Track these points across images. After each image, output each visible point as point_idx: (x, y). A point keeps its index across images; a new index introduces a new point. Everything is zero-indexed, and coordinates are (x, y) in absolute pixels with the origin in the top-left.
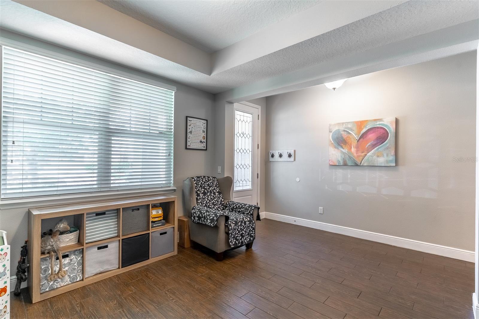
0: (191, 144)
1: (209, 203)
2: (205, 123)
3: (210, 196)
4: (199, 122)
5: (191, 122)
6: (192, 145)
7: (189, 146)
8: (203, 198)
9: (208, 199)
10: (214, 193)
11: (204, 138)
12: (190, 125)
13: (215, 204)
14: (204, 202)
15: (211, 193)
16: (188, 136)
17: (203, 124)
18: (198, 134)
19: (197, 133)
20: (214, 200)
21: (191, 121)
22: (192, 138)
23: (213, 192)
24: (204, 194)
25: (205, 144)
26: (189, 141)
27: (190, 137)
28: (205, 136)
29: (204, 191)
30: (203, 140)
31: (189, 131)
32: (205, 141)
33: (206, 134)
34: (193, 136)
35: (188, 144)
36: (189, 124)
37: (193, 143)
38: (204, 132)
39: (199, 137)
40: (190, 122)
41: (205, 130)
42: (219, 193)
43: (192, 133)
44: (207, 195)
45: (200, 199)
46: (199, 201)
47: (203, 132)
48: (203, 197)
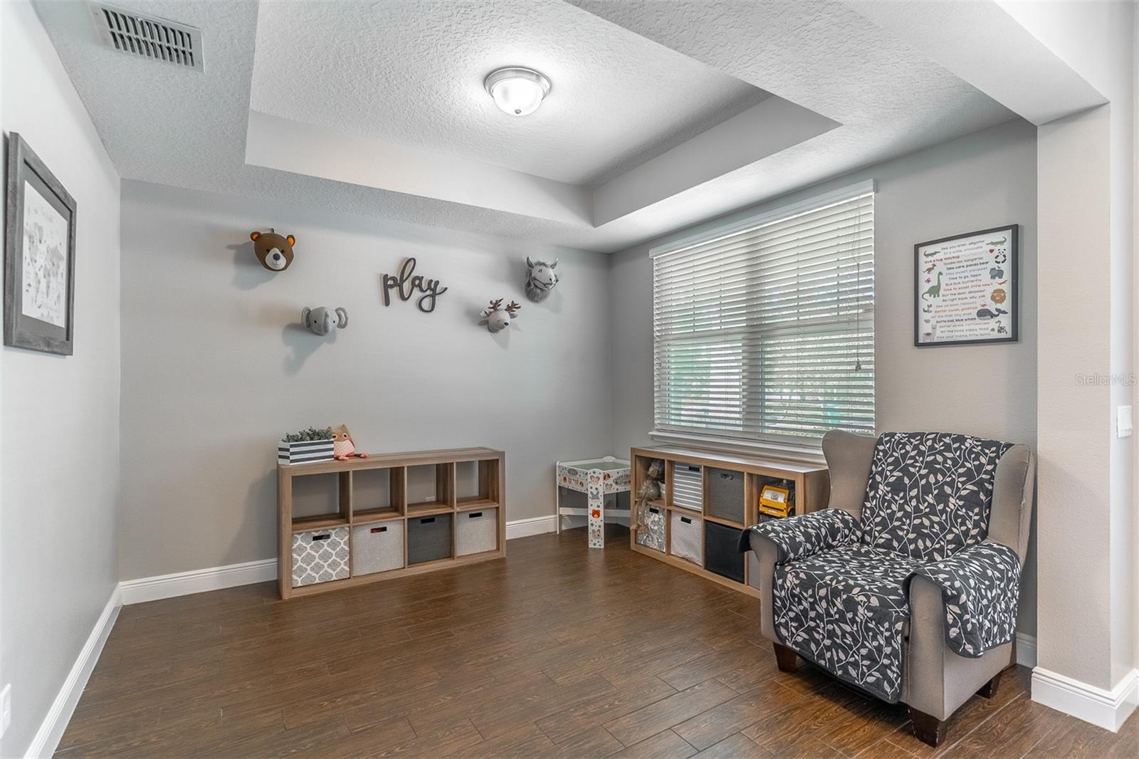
0: (934, 328)
1: (899, 519)
2: (1001, 243)
3: (918, 502)
4: (972, 246)
5: (936, 257)
6: (938, 330)
7: (928, 334)
8: (884, 499)
9: (901, 508)
10: (942, 498)
11: (997, 296)
12: (929, 270)
13: (925, 531)
14: (881, 513)
15: (927, 489)
16: (923, 304)
17: (992, 247)
18: (967, 290)
19: (965, 285)
20: (930, 520)
21: (936, 253)
22: (940, 309)
23: (936, 492)
24: (897, 487)
25: (1006, 321)
26: (927, 321)
27: (930, 306)
28: (1007, 288)
29: (900, 479)
30: (992, 307)
31: (924, 287)
32: (1006, 305)
33: (1009, 284)
34: (943, 301)
35: (924, 328)
36: (923, 266)
37: (943, 324)
38: (997, 274)
39: (973, 300)
40: (930, 258)
41: (1006, 268)
42: (971, 501)
43: (942, 292)
44: (905, 495)
45: (874, 497)
46: (868, 505)
47: (993, 277)
48: (885, 495)
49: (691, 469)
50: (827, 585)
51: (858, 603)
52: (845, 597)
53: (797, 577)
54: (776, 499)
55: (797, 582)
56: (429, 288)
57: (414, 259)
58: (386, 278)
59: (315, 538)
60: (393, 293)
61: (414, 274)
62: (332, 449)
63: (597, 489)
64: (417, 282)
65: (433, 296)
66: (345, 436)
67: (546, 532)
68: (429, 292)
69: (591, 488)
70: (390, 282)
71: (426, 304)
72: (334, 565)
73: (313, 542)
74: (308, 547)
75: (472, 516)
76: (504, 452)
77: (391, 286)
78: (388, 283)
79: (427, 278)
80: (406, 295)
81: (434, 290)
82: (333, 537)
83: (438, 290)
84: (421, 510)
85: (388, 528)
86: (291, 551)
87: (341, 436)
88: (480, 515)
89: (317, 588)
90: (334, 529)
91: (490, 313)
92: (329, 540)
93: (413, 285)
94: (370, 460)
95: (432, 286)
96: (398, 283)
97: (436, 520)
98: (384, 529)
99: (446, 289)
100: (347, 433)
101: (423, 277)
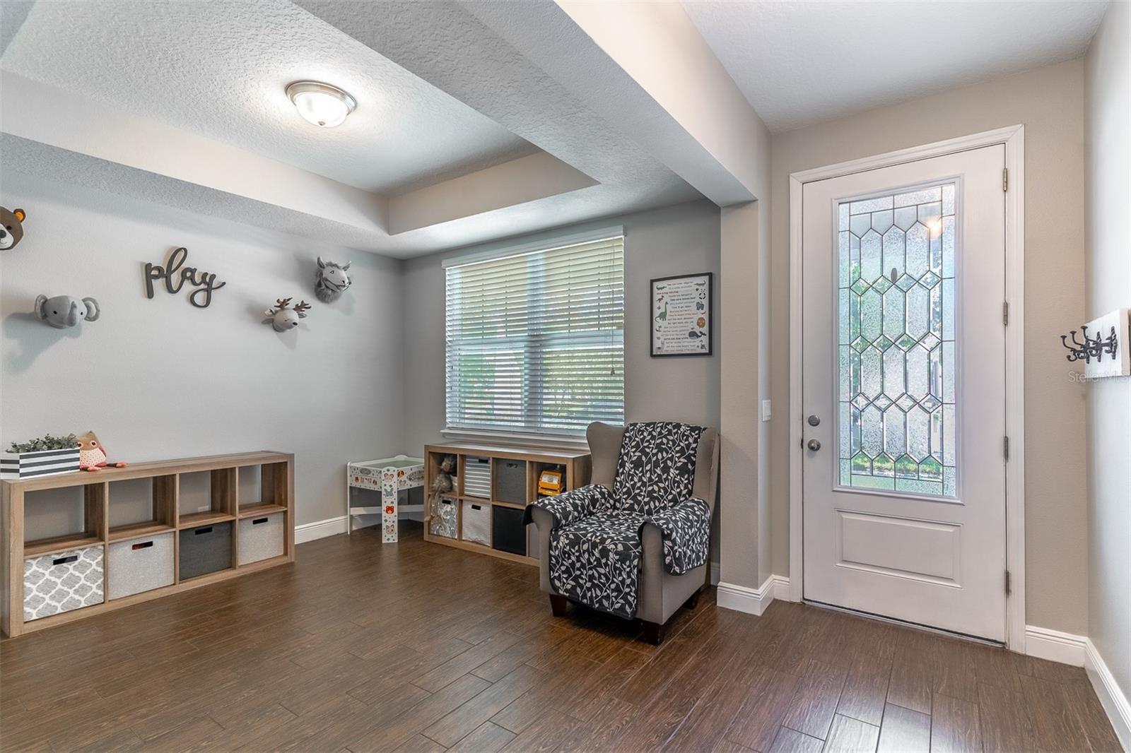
0: (663, 344)
1: (639, 488)
2: (703, 285)
3: (651, 474)
4: (686, 285)
5: (664, 290)
6: (666, 345)
7: (659, 348)
8: (629, 473)
9: (640, 480)
10: (666, 469)
11: (700, 323)
12: (660, 300)
13: (655, 495)
14: (627, 484)
15: (656, 464)
16: (656, 326)
17: (697, 287)
18: (683, 317)
19: (681, 313)
20: (658, 486)
21: (664, 287)
22: (666, 330)
23: (662, 465)
24: (638, 464)
25: (705, 340)
26: (659, 338)
27: (660, 327)
28: (706, 317)
29: (640, 458)
30: (697, 330)
31: (657, 313)
32: (705, 329)
33: (707, 313)
34: (669, 323)
35: (657, 344)
36: (656, 297)
37: (668, 341)
38: (700, 306)
39: (686, 324)
40: (660, 291)
41: (705, 302)
42: (683, 470)
43: (667, 317)
44: (643, 470)
45: (623, 473)
46: (618, 479)
47: (698, 309)
48: (630, 470)
49: (481, 461)
50: (588, 540)
51: (610, 551)
52: (600, 547)
53: (567, 538)
54: (552, 482)
55: (567, 542)
56: (203, 281)
57: (185, 250)
58: (148, 267)
59: (56, 562)
60: (158, 284)
61: (184, 265)
62: (78, 459)
63: (391, 486)
64: (189, 274)
65: (208, 291)
66: (94, 444)
67: (336, 533)
68: (203, 286)
69: (385, 485)
70: (154, 272)
71: (200, 298)
72: (82, 590)
73: (54, 567)
74: (47, 573)
75: (255, 522)
76: (293, 454)
77: (156, 277)
78: (150, 274)
79: (201, 269)
80: (175, 287)
81: (209, 284)
82: (81, 558)
83: (215, 284)
84: (196, 520)
85: (154, 543)
86: (21, 579)
87: (88, 444)
88: (265, 520)
89: (59, 618)
90: (82, 549)
91: (276, 312)
92: (76, 563)
93: (184, 277)
94: (129, 469)
95: (207, 280)
96: (165, 274)
97: (213, 529)
98: (150, 544)
99: (224, 284)
100: (95, 439)
101: (196, 269)
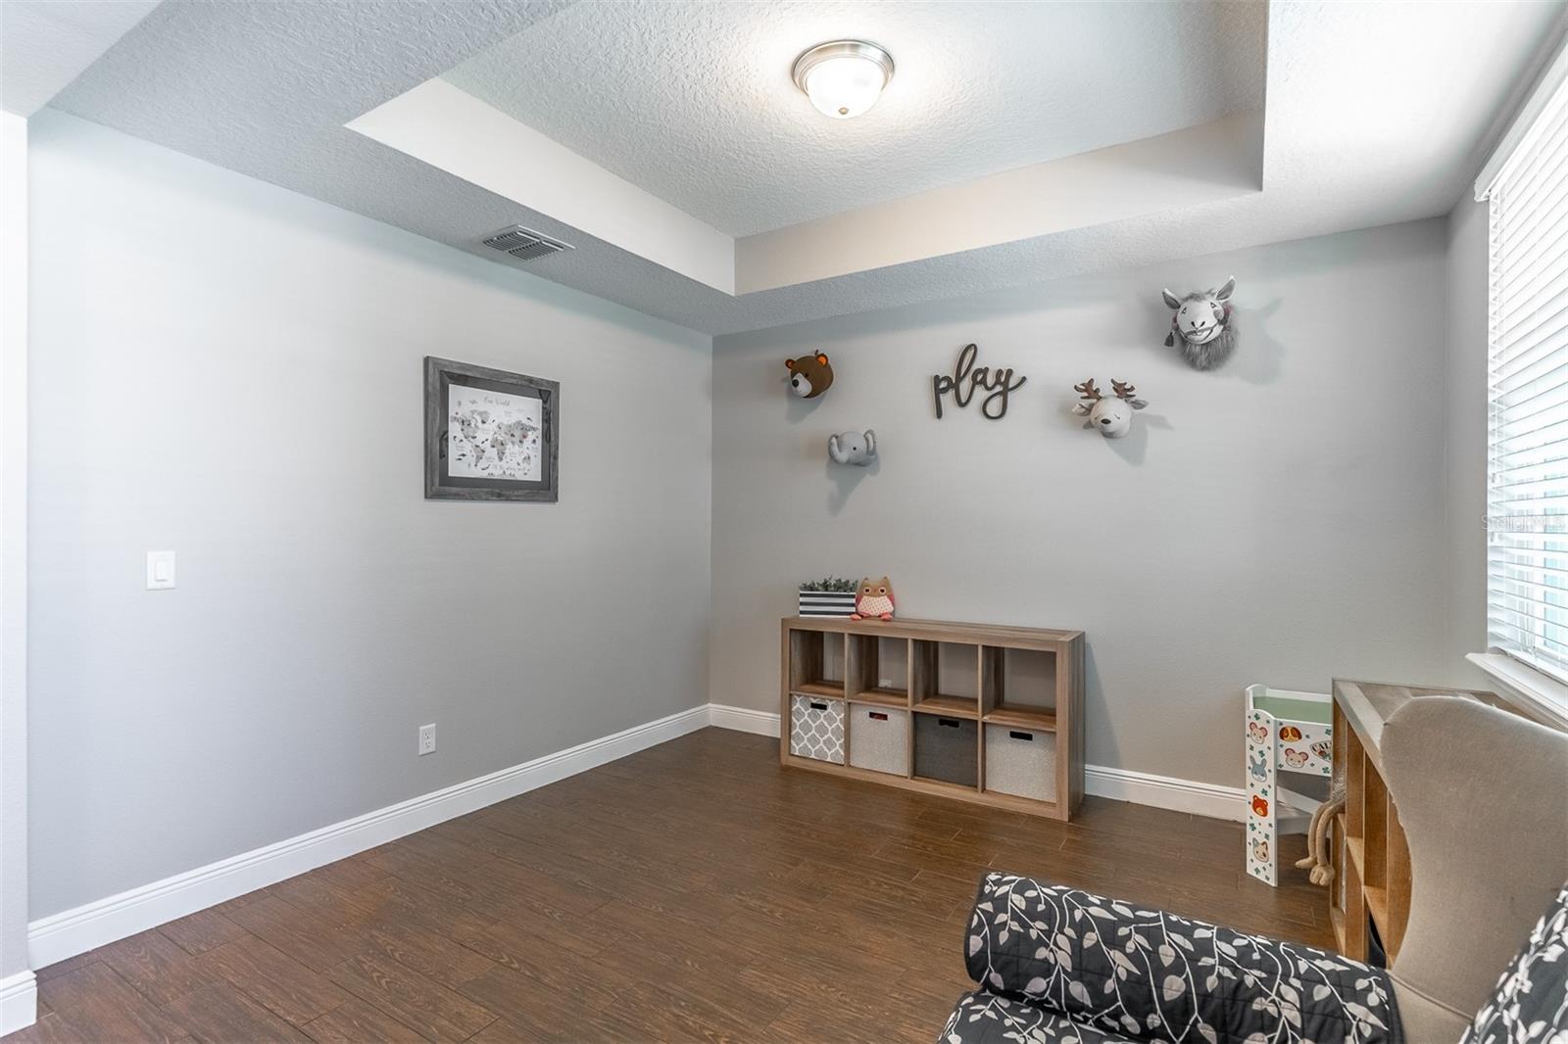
56: (998, 383)
57: (975, 347)
58: (937, 380)
59: (814, 706)
60: (947, 399)
61: (975, 367)
63: (1262, 753)
64: (980, 377)
65: (1004, 394)
66: (882, 591)
68: (999, 388)
69: (1252, 748)
70: (943, 385)
71: (994, 407)
72: (829, 743)
73: (811, 709)
74: (806, 713)
75: (1014, 735)
77: (945, 390)
78: (940, 387)
79: (993, 369)
80: (963, 399)
81: (1005, 384)
82: (829, 709)
83: (1012, 383)
85: (889, 717)
86: (788, 712)
87: (875, 590)
88: (1028, 737)
89: (811, 763)
90: (831, 700)
91: (1092, 405)
92: (826, 712)
93: (975, 383)
95: (1003, 379)
96: (954, 385)
97: (960, 725)
98: (885, 717)
99: (1024, 379)
101: (987, 369)
